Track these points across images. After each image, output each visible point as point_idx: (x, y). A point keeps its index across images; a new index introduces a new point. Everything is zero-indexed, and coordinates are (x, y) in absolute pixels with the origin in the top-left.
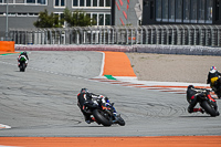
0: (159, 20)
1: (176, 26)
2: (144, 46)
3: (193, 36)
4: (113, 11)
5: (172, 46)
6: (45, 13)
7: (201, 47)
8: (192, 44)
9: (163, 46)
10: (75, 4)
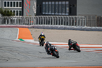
0: (44, 13)
2: (37, 25)
3: (59, 21)
7: (63, 26)
8: (59, 24)
10: (5, 6)
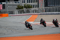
1: (51, 7)
4: (38, 4)
5: (50, 13)
6: (19, 6)
9: (48, 13)
10: (28, 3)
